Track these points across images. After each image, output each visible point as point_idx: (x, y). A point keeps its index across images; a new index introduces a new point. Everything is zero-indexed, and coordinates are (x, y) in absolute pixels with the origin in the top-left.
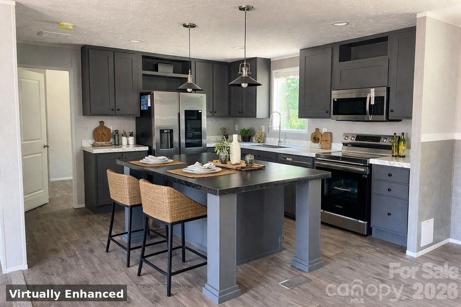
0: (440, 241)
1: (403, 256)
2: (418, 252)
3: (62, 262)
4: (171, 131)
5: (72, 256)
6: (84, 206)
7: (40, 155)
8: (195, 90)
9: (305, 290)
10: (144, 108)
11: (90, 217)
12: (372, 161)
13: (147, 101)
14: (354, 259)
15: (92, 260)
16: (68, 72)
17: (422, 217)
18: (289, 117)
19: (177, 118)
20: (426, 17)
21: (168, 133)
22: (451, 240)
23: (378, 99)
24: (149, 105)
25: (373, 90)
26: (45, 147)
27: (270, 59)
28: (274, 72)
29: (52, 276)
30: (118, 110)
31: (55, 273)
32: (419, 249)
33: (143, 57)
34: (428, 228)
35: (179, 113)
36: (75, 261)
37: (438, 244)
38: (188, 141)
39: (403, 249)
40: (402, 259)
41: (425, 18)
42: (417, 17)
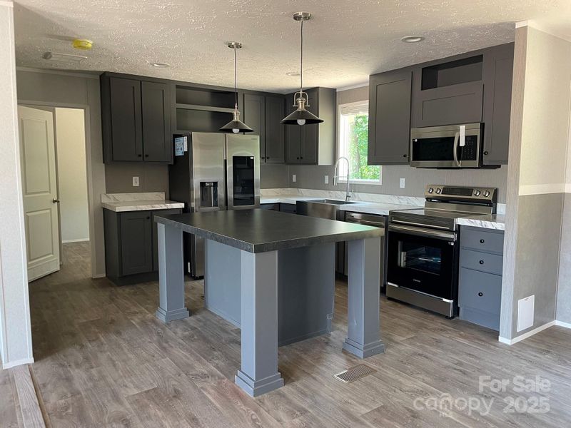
0: (542, 324)
1: (493, 343)
2: (512, 338)
3: (81, 348)
4: (215, 184)
5: (93, 340)
6: (104, 275)
7: (48, 211)
8: (243, 131)
9: (367, 384)
10: (179, 153)
11: (113, 289)
12: (460, 221)
13: (183, 144)
14: (431, 345)
15: (119, 345)
16: (83, 110)
17: (519, 294)
18: (359, 166)
19: (222, 167)
20: (527, 26)
21: (210, 186)
22: (557, 323)
23: (470, 138)
24: (186, 150)
25: (462, 128)
26: (54, 201)
27: (335, 89)
28: (340, 107)
29: (68, 369)
30: (147, 156)
31: (72, 364)
32: (515, 334)
33: (178, 87)
34: (526, 307)
35: (226, 161)
36: (98, 346)
37: (540, 328)
38: (237, 196)
39: (495, 334)
40: (492, 347)
41: (526, 28)
42: (516, 27)
